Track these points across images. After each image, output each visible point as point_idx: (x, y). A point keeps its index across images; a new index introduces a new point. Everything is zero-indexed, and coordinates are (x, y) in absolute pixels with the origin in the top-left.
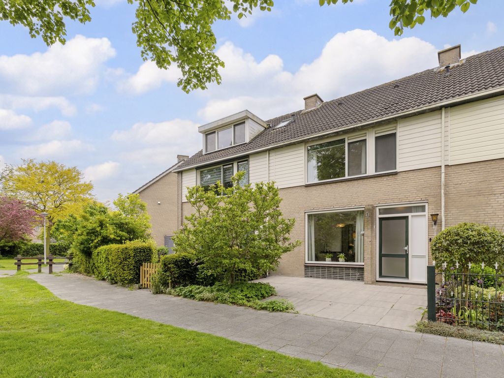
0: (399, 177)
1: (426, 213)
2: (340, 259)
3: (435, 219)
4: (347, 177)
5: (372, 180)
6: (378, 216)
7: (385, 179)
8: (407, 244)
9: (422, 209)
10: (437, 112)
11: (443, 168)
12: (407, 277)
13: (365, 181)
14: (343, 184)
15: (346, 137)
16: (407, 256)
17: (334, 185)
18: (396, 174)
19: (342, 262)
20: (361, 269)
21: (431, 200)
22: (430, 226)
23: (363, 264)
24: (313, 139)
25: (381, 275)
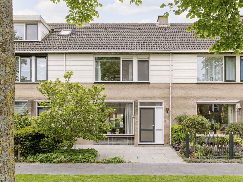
0: (150, 86)
1: (163, 107)
2: (116, 132)
3: (167, 110)
4: (121, 81)
5: (136, 85)
6: (139, 107)
7: (143, 85)
8: (154, 123)
9: (161, 104)
10: (168, 55)
11: (171, 84)
12: (154, 141)
13: (133, 85)
14: (119, 86)
15: (121, 56)
16: (153, 130)
17: (113, 86)
18: (149, 84)
19: (117, 134)
20: (132, 138)
21: (165, 100)
22: (165, 114)
23: (133, 134)
24: (100, 54)
25: (140, 141)
